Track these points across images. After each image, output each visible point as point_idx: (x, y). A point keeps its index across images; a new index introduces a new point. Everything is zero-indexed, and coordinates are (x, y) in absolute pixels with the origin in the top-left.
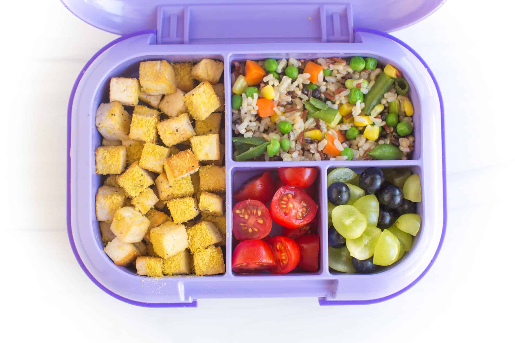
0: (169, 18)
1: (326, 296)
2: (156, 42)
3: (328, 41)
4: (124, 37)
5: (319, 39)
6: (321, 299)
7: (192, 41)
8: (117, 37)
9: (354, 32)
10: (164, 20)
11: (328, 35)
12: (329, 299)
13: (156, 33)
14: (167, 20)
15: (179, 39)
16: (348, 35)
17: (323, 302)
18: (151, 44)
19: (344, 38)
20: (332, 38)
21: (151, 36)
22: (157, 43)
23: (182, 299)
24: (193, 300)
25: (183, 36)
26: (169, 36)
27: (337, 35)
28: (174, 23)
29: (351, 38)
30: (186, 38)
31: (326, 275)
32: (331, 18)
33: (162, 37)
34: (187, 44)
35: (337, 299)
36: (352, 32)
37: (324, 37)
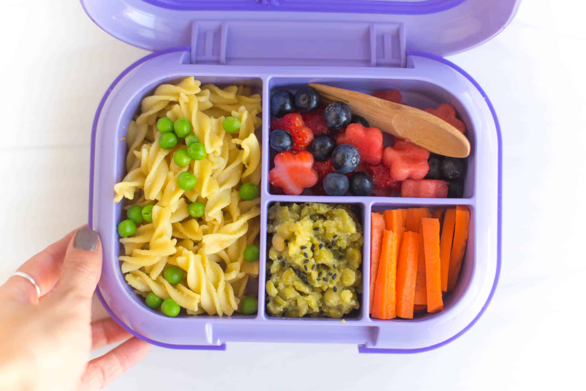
0: (205, 34)
1: (366, 343)
2: (190, 61)
3: (378, 65)
4: (156, 53)
5: (367, 62)
6: (361, 346)
7: (229, 60)
8: (148, 53)
9: (406, 55)
10: (199, 35)
11: (377, 57)
12: (370, 346)
13: (190, 50)
14: (203, 36)
15: (215, 58)
16: (400, 57)
17: (363, 349)
18: (184, 63)
19: (395, 61)
20: (382, 61)
21: (184, 55)
22: (191, 63)
23: (210, 341)
24: (222, 342)
25: (219, 54)
26: (204, 54)
27: (389, 58)
28: (210, 39)
29: (403, 62)
30: (223, 57)
31: (366, 321)
32: (382, 38)
33: (197, 55)
34: (223, 64)
35: (379, 346)
36: (405, 55)
37: (374, 60)
